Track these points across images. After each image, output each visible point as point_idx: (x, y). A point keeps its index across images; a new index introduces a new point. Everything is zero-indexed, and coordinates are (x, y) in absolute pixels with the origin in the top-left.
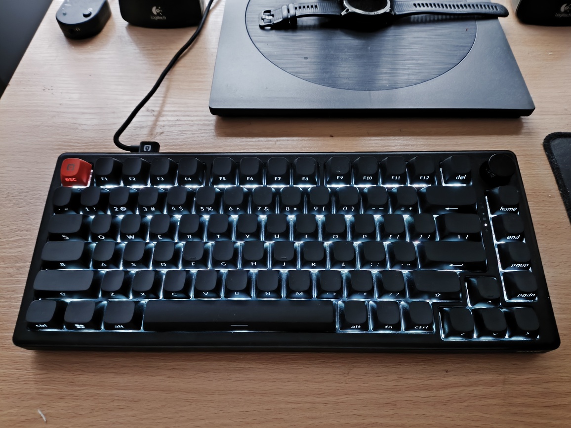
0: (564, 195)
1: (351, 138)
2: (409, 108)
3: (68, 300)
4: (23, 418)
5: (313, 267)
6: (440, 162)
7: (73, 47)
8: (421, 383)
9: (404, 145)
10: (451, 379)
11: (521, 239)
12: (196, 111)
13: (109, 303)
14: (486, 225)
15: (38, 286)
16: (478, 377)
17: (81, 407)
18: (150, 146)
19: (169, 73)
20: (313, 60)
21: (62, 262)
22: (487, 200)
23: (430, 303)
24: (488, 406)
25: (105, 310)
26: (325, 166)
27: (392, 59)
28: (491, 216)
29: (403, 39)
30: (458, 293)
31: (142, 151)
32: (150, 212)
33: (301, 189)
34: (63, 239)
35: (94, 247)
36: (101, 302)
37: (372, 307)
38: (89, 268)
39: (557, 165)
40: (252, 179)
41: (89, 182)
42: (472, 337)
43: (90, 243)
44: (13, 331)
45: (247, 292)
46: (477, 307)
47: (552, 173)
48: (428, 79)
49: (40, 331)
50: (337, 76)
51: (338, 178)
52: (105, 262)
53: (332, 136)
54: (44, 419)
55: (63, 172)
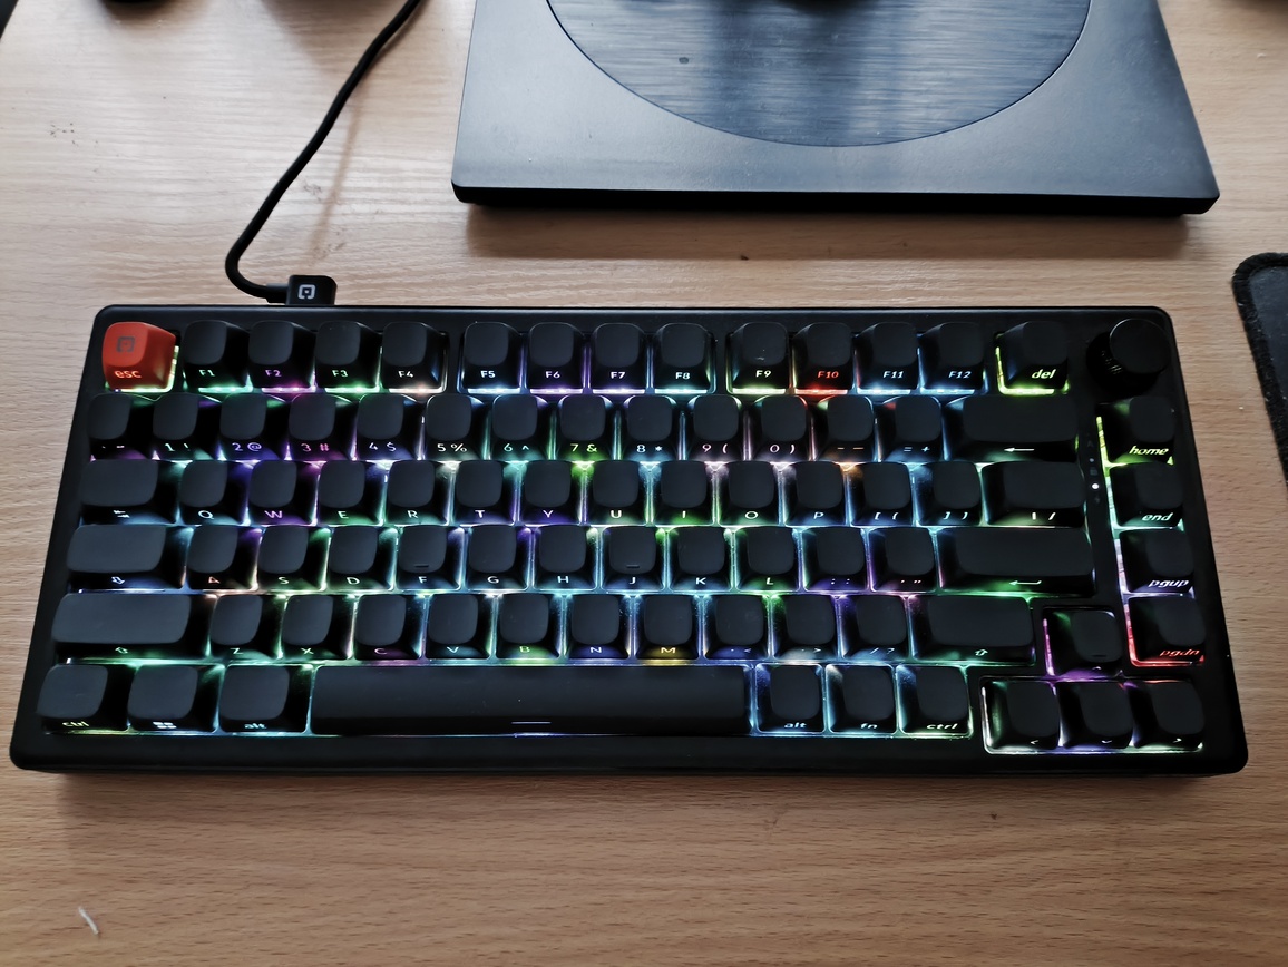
0: (1274, 407)
1: (789, 263)
2: (928, 191)
3: (135, 663)
4: (46, 927)
5: (700, 587)
6: (996, 334)
7: (118, 22)
8: (937, 844)
9: (912, 282)
10: (1003, 835)
11: (1174, 522)
12: (421, 191)
13: (230, 670)
14: (1095, 486)
15: (62, 632)
16: (1063, 830)
17: (177, 901)
18: (313, 287)
19: (354, 94)
20: (702, 66)
21: (116, 575)
22: (1100, 426)
23: (963, 669)
24: (1081, 893)
25: (221, 687)
26: (728, 342)
27: (889, 67)
28: (1106, 464)
29: (917, 15)
30: (1027, 648)
31: (296, 302)
32: (316, 454)
33: (672, 401)
34: (116, 520)
35: (190, 537)
36: (211, 667)
37: (832, 678)
38: (179, 586)
39: (1262, 334)
40: (557, 375)
41: (172, 377)
42: (1054, 744)
43: (180, 528)
44: (12, 727)
45: (548, 645)
46: (1067, 679)
47: (1250, 352)
48: (971, 119)
49: (72, 734)
50: (759, 108)
51: (758, 373)
52: (216, 575)
53: (744, 258)
54: (93, 927)
55: (109, 357)
